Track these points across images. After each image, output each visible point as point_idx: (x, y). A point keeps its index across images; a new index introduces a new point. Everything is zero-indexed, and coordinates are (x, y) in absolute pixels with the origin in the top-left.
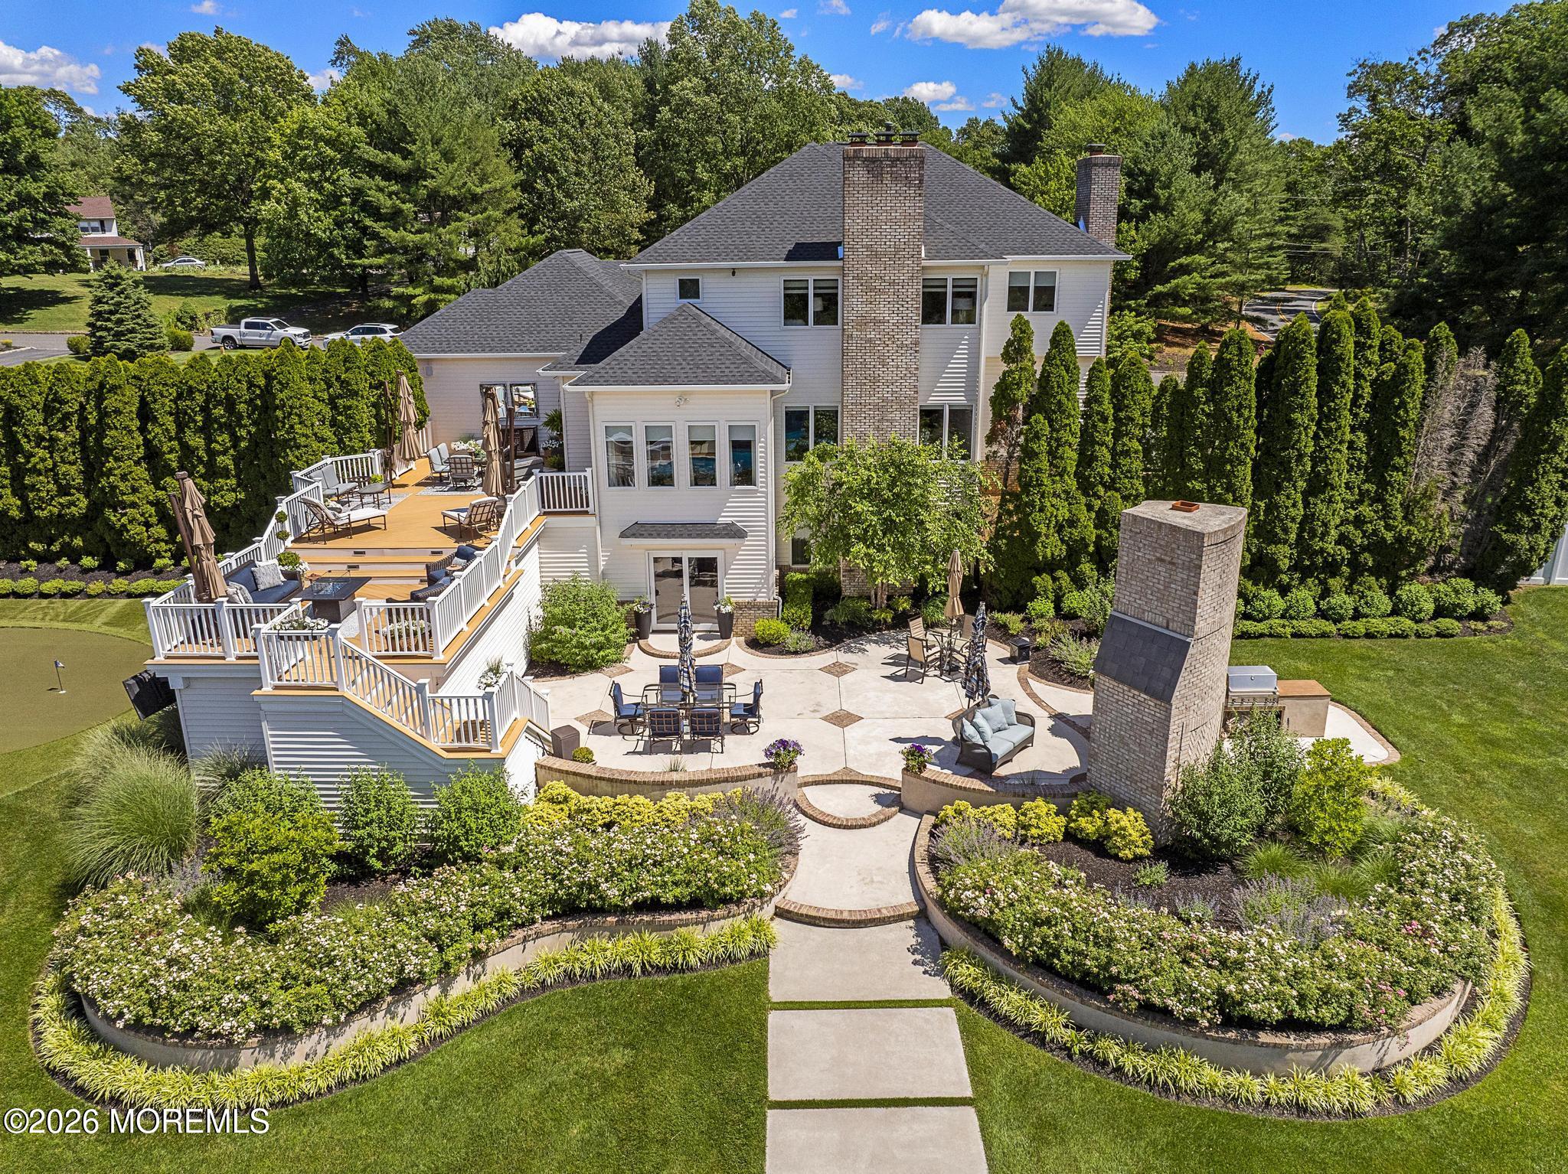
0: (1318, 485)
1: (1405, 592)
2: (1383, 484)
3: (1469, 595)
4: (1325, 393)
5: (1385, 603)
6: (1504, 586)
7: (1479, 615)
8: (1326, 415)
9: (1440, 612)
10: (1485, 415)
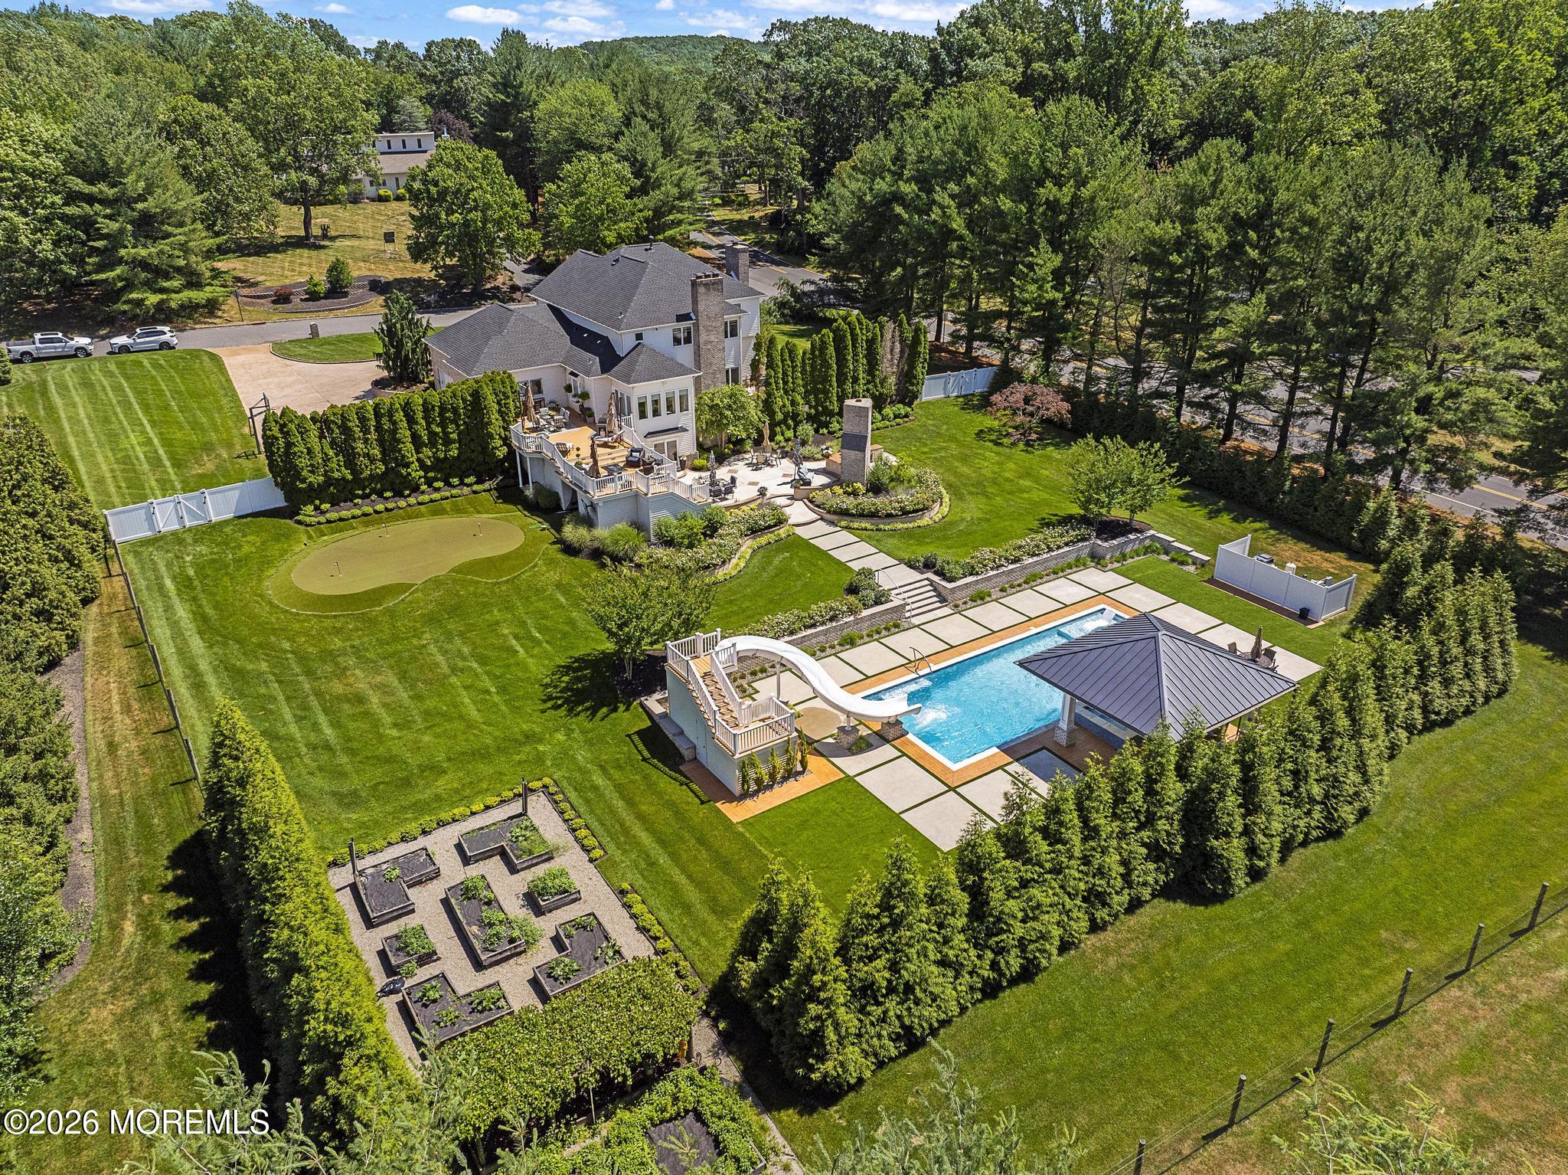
0: (855, 380)
1: (884, 412)
2: (873, 376)
3: (902, 409)
4: (854, 346)
5: (879, 417)
6: (910, 404)
7: (906, 416)
8: (856, 355)
9: (896, 416)
10: (897, 345)
